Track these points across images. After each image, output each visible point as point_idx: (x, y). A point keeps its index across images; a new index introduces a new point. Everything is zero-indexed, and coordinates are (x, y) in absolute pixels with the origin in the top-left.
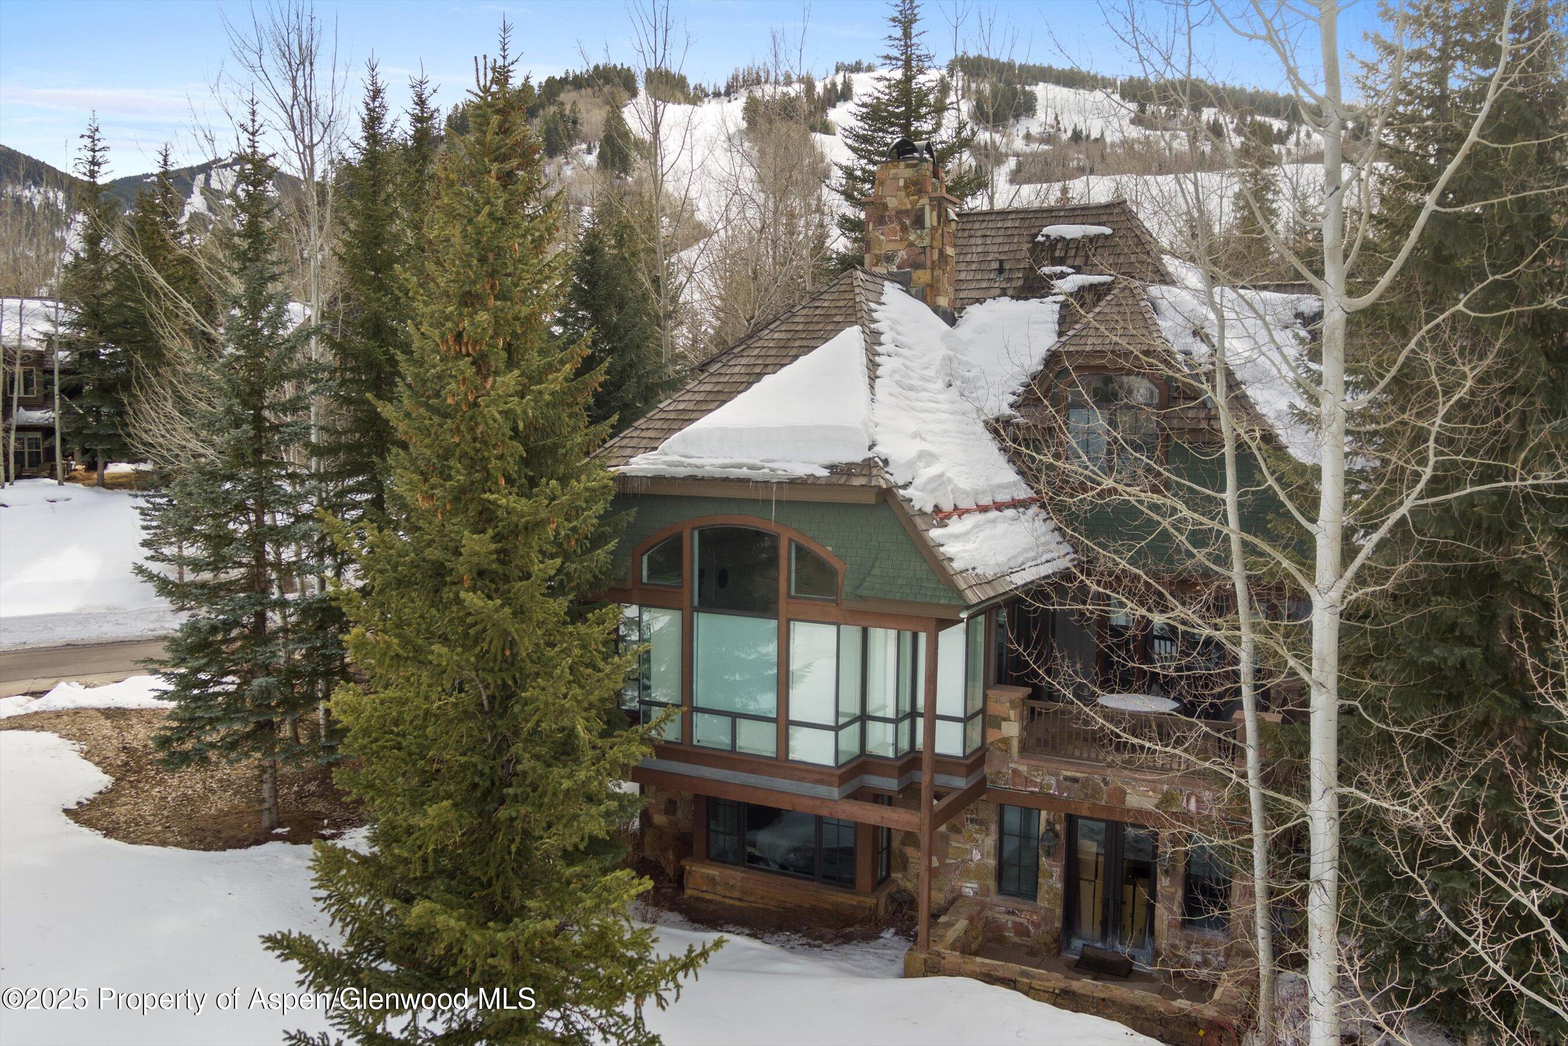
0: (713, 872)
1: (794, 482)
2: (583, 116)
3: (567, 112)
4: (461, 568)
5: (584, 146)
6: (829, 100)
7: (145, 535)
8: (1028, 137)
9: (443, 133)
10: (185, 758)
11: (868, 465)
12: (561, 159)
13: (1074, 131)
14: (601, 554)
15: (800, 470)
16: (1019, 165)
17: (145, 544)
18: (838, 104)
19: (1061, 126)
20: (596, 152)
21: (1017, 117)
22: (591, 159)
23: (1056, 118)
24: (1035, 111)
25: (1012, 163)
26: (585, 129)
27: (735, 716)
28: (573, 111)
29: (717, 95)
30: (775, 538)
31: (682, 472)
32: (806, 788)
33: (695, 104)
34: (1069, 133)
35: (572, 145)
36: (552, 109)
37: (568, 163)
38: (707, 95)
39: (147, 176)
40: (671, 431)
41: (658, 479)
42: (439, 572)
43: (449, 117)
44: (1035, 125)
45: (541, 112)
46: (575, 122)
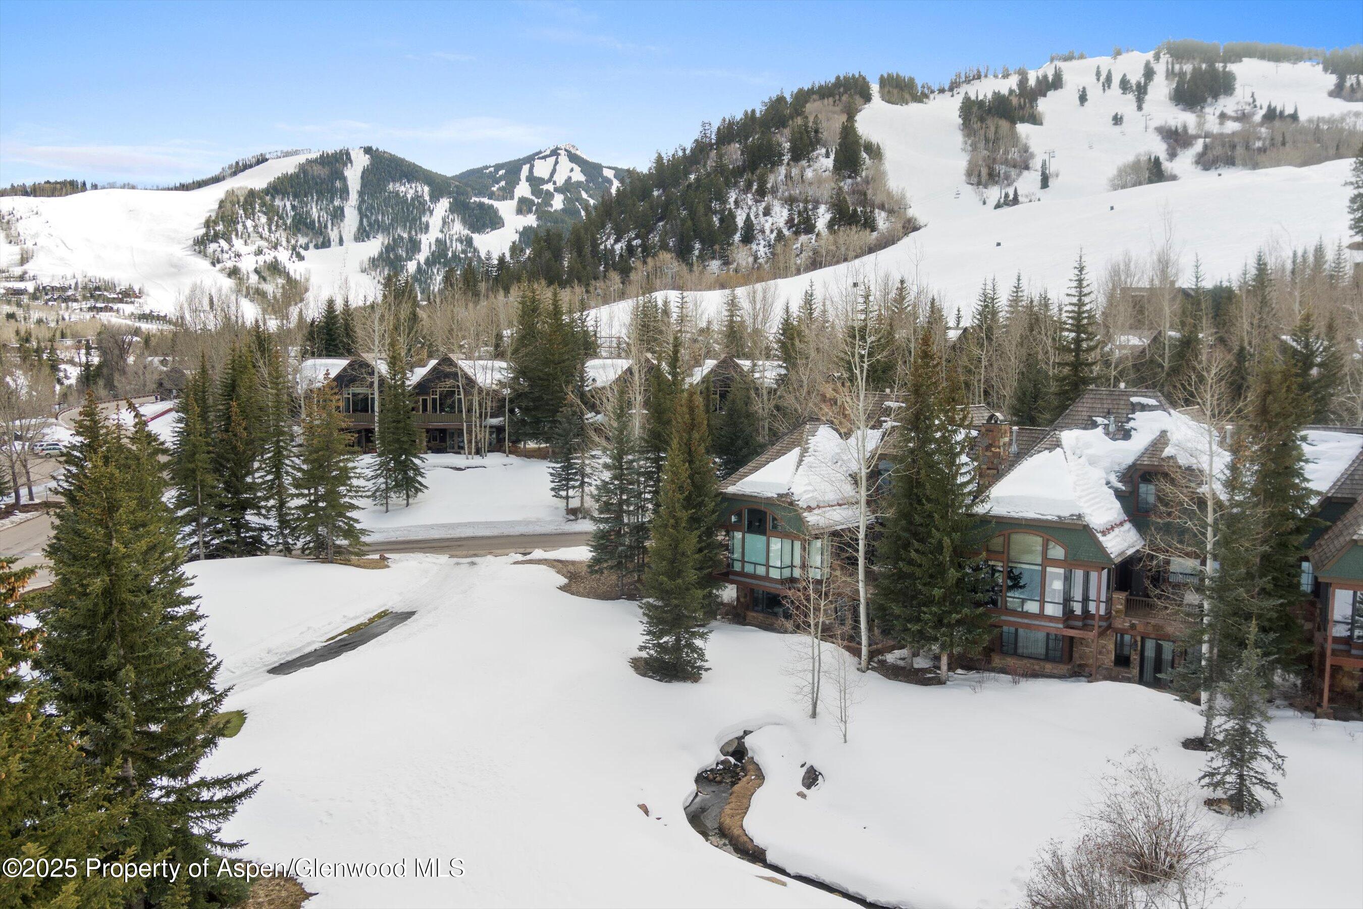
0: (754, 614)
1: (768, 498)
2: (824, 125)
3: (810, 124)
4: (669, 524)
5: (824, 151)
6: (1040, 91)
7: (553, 485)
8: (1223, 117)
9: (713, 141)
10: (596, 572)
11: (787, 494)
12: (804, 163)
13: (1269, 106)
14: (714, 516)
15: (770, 495)
16: (1206, 147)
17: (553, 489)
18: (1049, 93)
19: (1258, 103)
20: (832, 156)
21: (1216, 97)
22: (829, 163)
23: (1253, 96)
24: (1234, 89)
25: (1199, 146)
26: (824, 135)
27: (755, 564)
28: (815, 122)
29: (942, 91)
30: (765, 513)
31: (741, 493)
32: (773, 585)
33: (921, 101)
34: (1262, 112)
35: (813, 150)
36: (799, 121)
37: (809, 166)
38: (932, 92)
39: (487, 167)
40: (741, 479)
41: (734, 495)
42: (667, 525)
43: (719, 128)
44: (1228, 104)
45: (791, 122)
46: (816, 131)
